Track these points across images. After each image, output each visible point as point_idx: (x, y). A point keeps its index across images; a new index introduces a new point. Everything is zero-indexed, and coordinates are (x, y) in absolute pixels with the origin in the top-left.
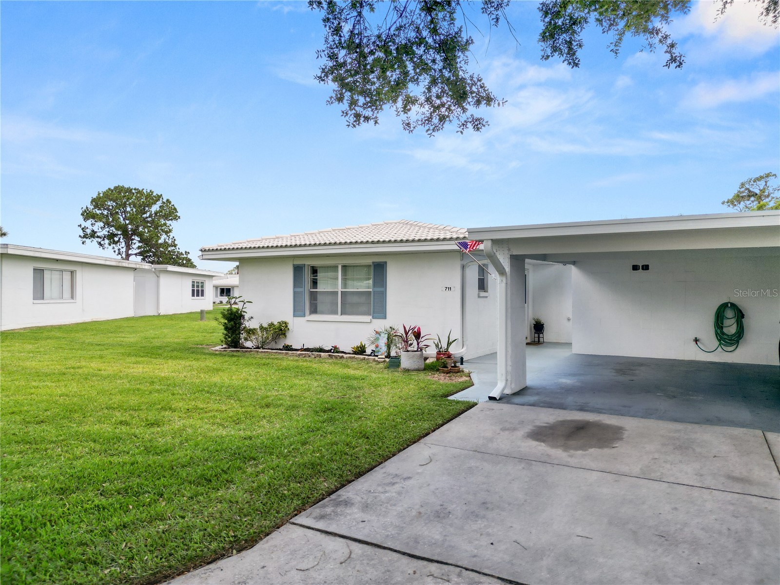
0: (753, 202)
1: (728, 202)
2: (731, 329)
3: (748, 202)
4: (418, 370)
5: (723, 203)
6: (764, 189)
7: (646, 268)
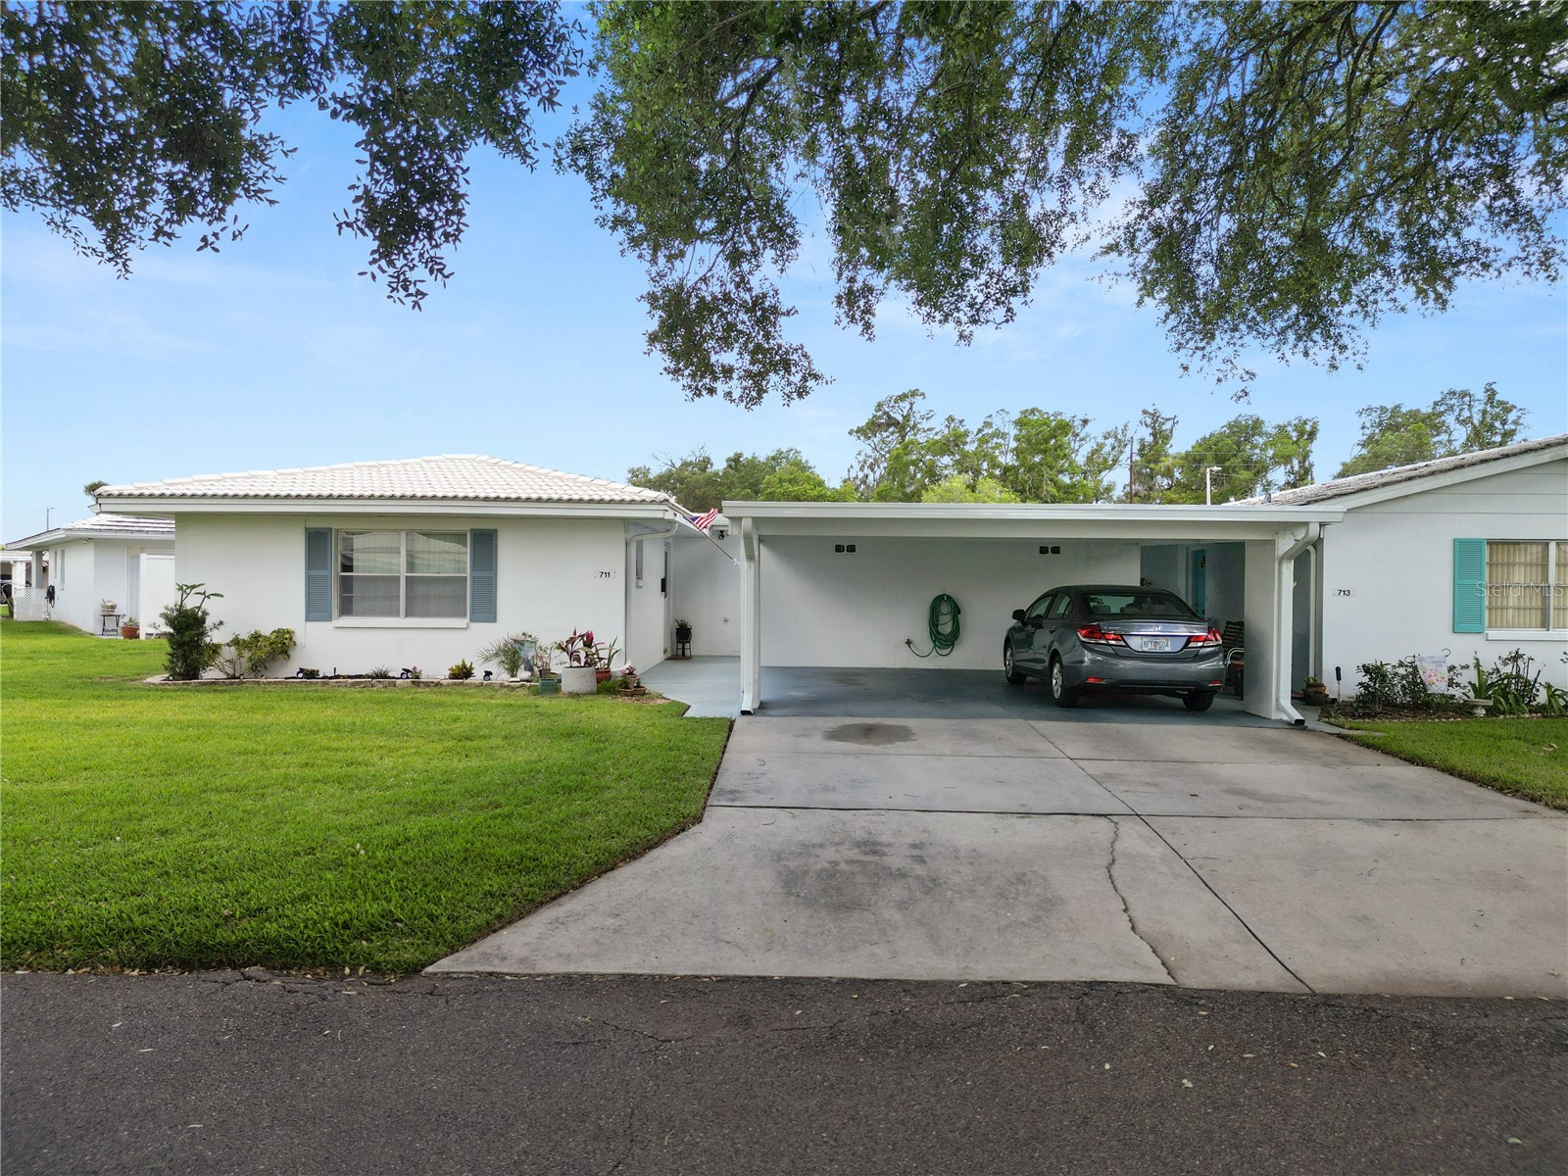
0: (892, 434)
1: (857, 432)
2: (946, 628)
3: (885, 434)
4: (591, 693)
5: (850, 433)
6: (908, 415)
7: (852, 549)
